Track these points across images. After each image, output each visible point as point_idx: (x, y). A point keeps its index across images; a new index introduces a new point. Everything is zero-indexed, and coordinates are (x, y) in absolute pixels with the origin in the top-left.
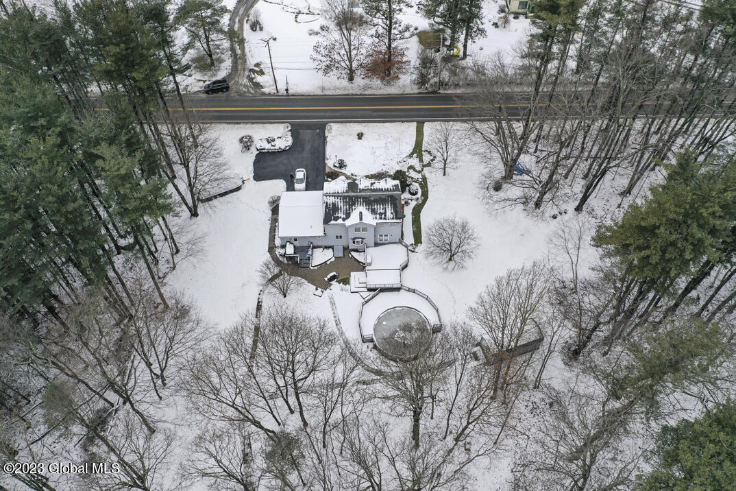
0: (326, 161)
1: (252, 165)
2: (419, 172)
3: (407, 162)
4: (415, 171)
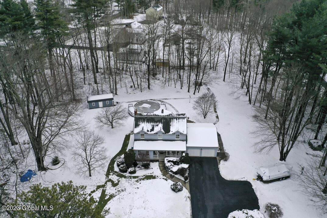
0: (190, 196)
1: (259, 198)
2: (110, 180)
3: (116, 191)
4: (112, 182)
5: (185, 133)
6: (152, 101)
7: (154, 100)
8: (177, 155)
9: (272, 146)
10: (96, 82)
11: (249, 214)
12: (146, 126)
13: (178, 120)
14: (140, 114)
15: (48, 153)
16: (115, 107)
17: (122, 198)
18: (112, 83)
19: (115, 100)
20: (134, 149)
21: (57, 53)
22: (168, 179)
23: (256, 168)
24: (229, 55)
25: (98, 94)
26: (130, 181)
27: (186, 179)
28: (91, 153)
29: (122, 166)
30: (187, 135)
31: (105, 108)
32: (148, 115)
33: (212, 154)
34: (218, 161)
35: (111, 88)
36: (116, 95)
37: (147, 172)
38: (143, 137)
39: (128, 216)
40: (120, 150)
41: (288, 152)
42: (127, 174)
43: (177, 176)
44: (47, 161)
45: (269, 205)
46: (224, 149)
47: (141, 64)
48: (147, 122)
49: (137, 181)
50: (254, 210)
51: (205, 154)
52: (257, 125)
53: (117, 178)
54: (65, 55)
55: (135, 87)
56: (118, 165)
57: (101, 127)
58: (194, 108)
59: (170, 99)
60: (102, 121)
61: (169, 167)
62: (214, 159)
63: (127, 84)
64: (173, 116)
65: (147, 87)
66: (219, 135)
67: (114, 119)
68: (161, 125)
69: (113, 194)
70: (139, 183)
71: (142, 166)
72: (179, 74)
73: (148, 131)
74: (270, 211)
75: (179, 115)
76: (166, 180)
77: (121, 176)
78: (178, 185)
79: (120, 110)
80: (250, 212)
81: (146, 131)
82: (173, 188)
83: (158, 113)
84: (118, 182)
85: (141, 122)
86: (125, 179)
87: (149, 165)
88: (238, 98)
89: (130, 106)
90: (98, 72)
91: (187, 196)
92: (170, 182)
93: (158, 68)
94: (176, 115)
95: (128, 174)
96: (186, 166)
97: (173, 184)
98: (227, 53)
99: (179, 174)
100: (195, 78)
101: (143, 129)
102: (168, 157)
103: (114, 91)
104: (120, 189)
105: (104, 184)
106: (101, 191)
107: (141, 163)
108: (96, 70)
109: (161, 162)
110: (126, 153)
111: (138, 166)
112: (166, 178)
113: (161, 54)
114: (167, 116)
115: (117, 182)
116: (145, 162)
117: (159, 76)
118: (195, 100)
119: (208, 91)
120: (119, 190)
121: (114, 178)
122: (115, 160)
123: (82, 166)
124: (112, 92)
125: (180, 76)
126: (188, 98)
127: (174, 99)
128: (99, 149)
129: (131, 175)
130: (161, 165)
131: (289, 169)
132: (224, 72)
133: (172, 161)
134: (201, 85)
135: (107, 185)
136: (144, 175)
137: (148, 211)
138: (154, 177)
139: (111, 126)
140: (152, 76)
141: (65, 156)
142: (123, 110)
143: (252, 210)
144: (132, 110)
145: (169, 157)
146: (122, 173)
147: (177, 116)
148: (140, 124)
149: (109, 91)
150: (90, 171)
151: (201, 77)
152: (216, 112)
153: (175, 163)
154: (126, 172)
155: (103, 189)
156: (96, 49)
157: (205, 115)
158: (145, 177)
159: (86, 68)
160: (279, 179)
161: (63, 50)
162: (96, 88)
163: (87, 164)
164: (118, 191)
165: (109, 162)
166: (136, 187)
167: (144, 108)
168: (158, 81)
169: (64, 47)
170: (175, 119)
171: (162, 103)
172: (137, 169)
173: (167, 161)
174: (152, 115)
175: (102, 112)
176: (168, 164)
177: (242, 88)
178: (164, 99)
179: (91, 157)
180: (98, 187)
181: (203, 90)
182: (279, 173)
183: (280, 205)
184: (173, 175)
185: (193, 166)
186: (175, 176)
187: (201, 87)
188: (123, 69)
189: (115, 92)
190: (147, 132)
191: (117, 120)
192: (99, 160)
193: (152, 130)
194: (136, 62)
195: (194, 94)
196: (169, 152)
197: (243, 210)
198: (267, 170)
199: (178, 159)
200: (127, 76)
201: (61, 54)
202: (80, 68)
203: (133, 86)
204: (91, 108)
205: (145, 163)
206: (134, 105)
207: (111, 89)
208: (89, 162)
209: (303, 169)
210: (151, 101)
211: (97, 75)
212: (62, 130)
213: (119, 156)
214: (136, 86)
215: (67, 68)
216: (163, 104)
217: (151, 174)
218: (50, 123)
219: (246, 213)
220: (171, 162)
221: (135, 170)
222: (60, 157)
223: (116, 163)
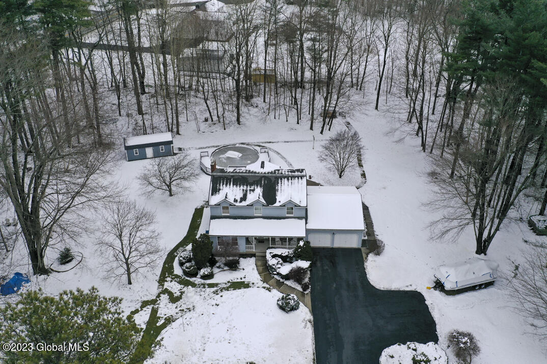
0: (312, 318)
1: (437, 322)
2: (166, 291)
3: (177, 310)
4: (170, 294)
5: (303, 204)
6: (245, 146)
7: (247, 145)
8: (289, 244)
9: (462, 227)
10: (140, 112)
11: (419, 352)
12: (232, 192)
13: (290, 181)
14: (222, 171)
15: (51, 242)
16: (175, 157)
17: (188, 323)
18: (169, 112)
19: (176, 145)
20: (211, 233)
21: (68, 59)
22: (272, 288)
23: (432, 268)
24: (385, 62)
25: (145, 133)
26: (202, 293)
27: (305, 287)
28: (131, 241)
29: (188, 264)
30: (308, 208)
31: (157, 160)
32: (236, 172)
33: (353, 242)
34: (364, 255)
35: (168, 122)
36: (178, 136)
37: (235, 276)
38: (225, 211)
39: (198, 355)
40: (185, 236)
41: (490, 238)
42: (197, 280)
43: (289, 283)
44: (50, 256)
45: (455, 334)
46: (375, 233)
47: (224, 78)
48: (233, 185)
49: (216, 293)
50: (428, 343)
51: (341, 242)
52: (436, 189)
53: (180, 287)
54: (84, 61)
55: (212, 121)
56: (181, 264)
57: (149, 195)
58: (321, 158)
59: (278, 142)
60: (151, 184)
61: (274, 267)
62: (357, 251)
63: (198, 116)
64: (282, 173)
65: (236, 119)
66: (365, 208)
67: (173, 179)
68: (259, 191)
69: (172, 316)
70: (219, 296)
71: (226, 264)
72: (294, 96)
73: (236, 201)
74: (457, 344)
75: (294, 171)
76: (269, 290)
77: (187, 284)
78: (290, 299)
79: (185, 162)
80: (421, 347)
81: (232, 201)
82: (281, 304)
83: (255, 167)
84: (180, 294)
85: (223, 184)
86: (194, 288)
87: (238, 262)
88: (400, 140)
89: (202, 154)
90: (144, 92)
91: (306, 319)
92: (277, 294)
93: (256, 86)
94: (288, 172)
95: (200, 280)
96: (305, 264)
97: (281, 298)
98: (382, 58)
99: (292, 279)
100: (323, 104)
101: (226, 197)
102: (272, 248)
103: (174, 128)
104: (184, 307)
105: (154, 298)
106: (150, 312)
107: (223, 260)
108: (140, 88)
109: (260, 258)
110: (195, 242)
111: (218, 265)
112: (268, 286)
113: (261, 60)
114: (271, 173)
115: (178, 294)
116: (231, 258)
117: (258, 100)
118: (323, 143)
119: (348, 127)
120: (182, 309)
121: (174, 287)
122: (176, 254)
123: (115, 265)
124: (170, 129)
125: (296, 102)
126: (309, 141)
127: (285, 142)
128: (146, 233)
129: (205, 281)
130: (259, 263)
131: (492, 269)
132: (376, 92)
133: (280, 256)
134: (333, 116)
135: (160, 299)
136: (229, 282)
137: (235, 347)
138: (247, 286)
139: (168, 193)
140: (244, 100)
141: (83, 246)
142: (190, 163)
143: (425, 344)
144: (207, 162)
145: (274, 248)
146: (188, 279)
147: (290, 173)
148: (221, 187)
149: (164, 128)
150: (129, 274)
151: (335, 103)
152: (361, 165)
153: (286, 259)
154: (195, 275)
155: (153, 307)
156: (142, 50)
157: (342, 172)
158: (230, 284)
159: (121, 85)
160: (473, 286)
161: (79, 53)
162: (141, 123)
163: (124, 261)
164: (180, 310)
165: (165, 257)
166: (214, 302)
167: (228, 158)
168: (256, 110)
169: (81, 46)
170: (286, 179)
171: (263, 150)
172: (216, 270)
173: (270, 256)
174: (242, 172)
175: (151, 166)
176: (272, 262)
177: (410, 122)
178: (266, 142)
179: (131, 248)
180: (145, 304)
181: (338, 125)
182: (474, 276)
183: (475, 335)
184: (281, 280)
185: (319, 264)
186: (285, 283)
187: (334, 120)
188: (190, 87)
189: (175, 130)
190: (234, 203)
191: (179, 181)
192: (145, 254)
193: (244, 198)
194: (214, 75)
195: (322, 133)
196: (273, 239)
197: (408, 343)
198: (452, 272)
199: (291, 251)
200: (198, 100)
201: (76, 60)
202: (112, 86)
203: (210, 119)
204: (131, 159)
205: (231, 260)
206: (210, 154)
207: (168, 125)
208: (128, 258)
209: (517, 268)
210: (243, 146)
211: (143, 98)
212: (78, 200)
213: (182, 246)
214: (215, 118)
215: (87, 86)
216: (265, 152)
217: (241, 279)
218: (55, 187)
219: (413, 350)
220: (277, 258)
221: (212, 272)
222: (75, 250)
223: (177, 259)
